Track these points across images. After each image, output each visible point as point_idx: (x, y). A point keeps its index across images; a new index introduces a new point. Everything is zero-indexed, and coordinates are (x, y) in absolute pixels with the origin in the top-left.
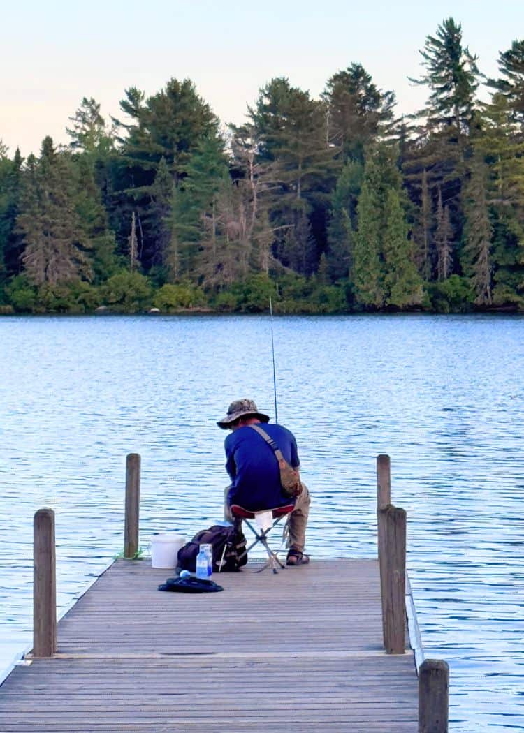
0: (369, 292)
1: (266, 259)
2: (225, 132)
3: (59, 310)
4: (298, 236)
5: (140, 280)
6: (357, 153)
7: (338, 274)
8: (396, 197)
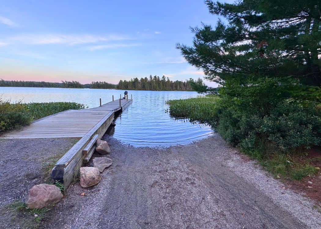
0: (146, 89)
1: (141, 87)
2: (139, 81)
3: (130, 90)
4: (143, 86)
5: (134, 88)
6: (146, 82)
7: (145, 88)
8: (148, 84)
